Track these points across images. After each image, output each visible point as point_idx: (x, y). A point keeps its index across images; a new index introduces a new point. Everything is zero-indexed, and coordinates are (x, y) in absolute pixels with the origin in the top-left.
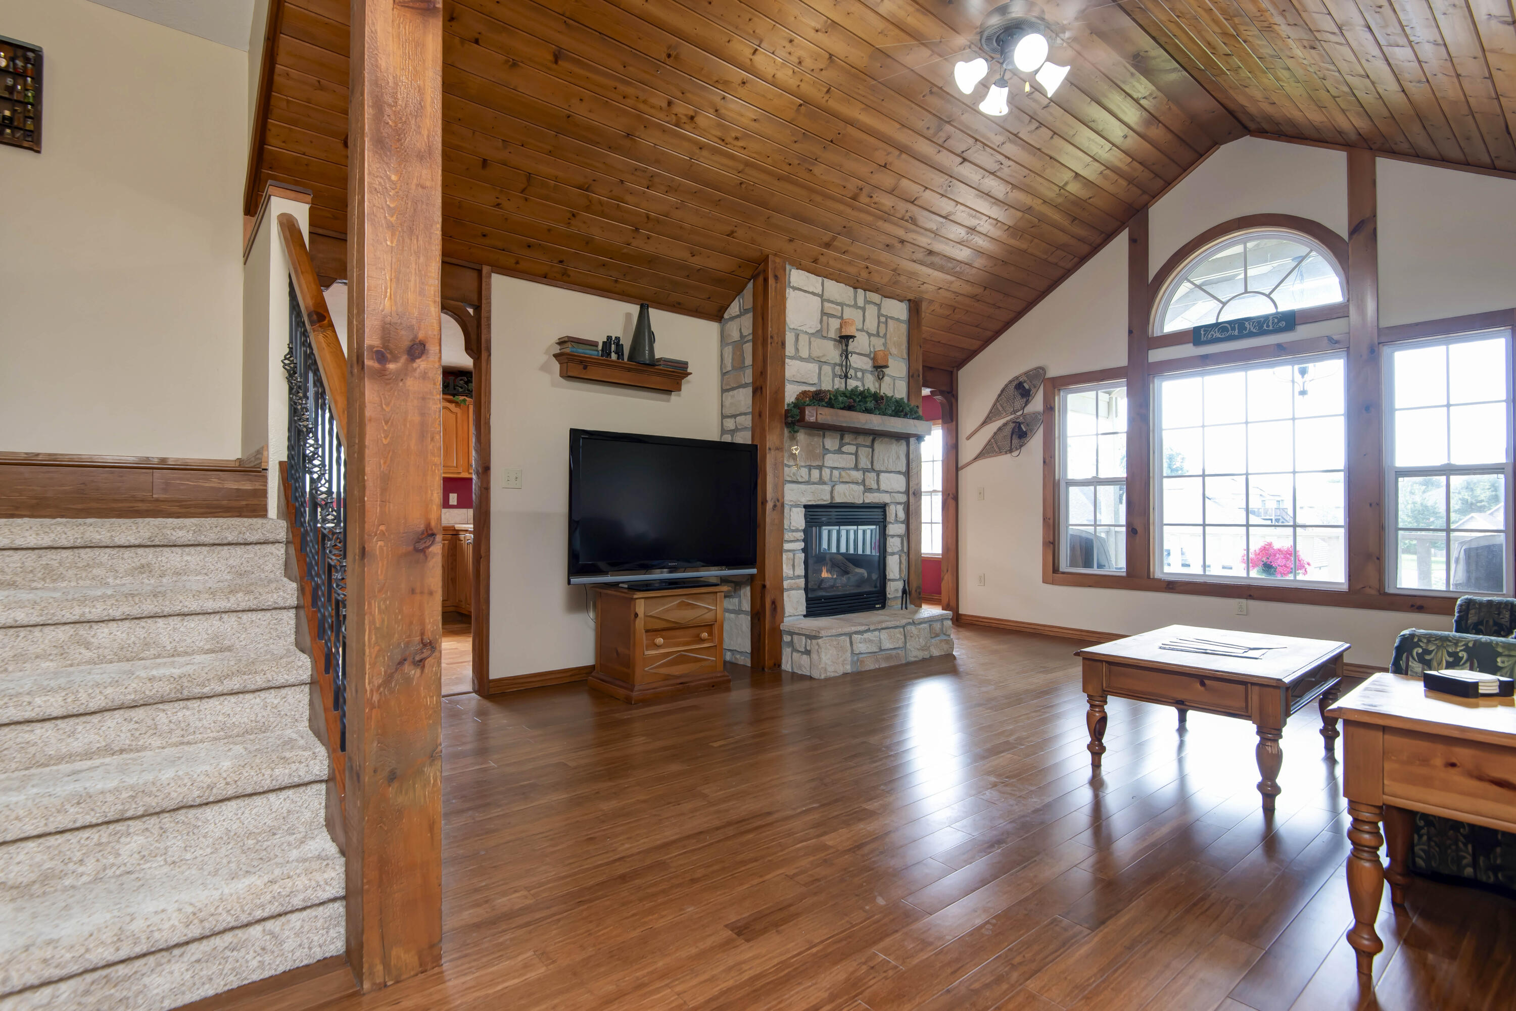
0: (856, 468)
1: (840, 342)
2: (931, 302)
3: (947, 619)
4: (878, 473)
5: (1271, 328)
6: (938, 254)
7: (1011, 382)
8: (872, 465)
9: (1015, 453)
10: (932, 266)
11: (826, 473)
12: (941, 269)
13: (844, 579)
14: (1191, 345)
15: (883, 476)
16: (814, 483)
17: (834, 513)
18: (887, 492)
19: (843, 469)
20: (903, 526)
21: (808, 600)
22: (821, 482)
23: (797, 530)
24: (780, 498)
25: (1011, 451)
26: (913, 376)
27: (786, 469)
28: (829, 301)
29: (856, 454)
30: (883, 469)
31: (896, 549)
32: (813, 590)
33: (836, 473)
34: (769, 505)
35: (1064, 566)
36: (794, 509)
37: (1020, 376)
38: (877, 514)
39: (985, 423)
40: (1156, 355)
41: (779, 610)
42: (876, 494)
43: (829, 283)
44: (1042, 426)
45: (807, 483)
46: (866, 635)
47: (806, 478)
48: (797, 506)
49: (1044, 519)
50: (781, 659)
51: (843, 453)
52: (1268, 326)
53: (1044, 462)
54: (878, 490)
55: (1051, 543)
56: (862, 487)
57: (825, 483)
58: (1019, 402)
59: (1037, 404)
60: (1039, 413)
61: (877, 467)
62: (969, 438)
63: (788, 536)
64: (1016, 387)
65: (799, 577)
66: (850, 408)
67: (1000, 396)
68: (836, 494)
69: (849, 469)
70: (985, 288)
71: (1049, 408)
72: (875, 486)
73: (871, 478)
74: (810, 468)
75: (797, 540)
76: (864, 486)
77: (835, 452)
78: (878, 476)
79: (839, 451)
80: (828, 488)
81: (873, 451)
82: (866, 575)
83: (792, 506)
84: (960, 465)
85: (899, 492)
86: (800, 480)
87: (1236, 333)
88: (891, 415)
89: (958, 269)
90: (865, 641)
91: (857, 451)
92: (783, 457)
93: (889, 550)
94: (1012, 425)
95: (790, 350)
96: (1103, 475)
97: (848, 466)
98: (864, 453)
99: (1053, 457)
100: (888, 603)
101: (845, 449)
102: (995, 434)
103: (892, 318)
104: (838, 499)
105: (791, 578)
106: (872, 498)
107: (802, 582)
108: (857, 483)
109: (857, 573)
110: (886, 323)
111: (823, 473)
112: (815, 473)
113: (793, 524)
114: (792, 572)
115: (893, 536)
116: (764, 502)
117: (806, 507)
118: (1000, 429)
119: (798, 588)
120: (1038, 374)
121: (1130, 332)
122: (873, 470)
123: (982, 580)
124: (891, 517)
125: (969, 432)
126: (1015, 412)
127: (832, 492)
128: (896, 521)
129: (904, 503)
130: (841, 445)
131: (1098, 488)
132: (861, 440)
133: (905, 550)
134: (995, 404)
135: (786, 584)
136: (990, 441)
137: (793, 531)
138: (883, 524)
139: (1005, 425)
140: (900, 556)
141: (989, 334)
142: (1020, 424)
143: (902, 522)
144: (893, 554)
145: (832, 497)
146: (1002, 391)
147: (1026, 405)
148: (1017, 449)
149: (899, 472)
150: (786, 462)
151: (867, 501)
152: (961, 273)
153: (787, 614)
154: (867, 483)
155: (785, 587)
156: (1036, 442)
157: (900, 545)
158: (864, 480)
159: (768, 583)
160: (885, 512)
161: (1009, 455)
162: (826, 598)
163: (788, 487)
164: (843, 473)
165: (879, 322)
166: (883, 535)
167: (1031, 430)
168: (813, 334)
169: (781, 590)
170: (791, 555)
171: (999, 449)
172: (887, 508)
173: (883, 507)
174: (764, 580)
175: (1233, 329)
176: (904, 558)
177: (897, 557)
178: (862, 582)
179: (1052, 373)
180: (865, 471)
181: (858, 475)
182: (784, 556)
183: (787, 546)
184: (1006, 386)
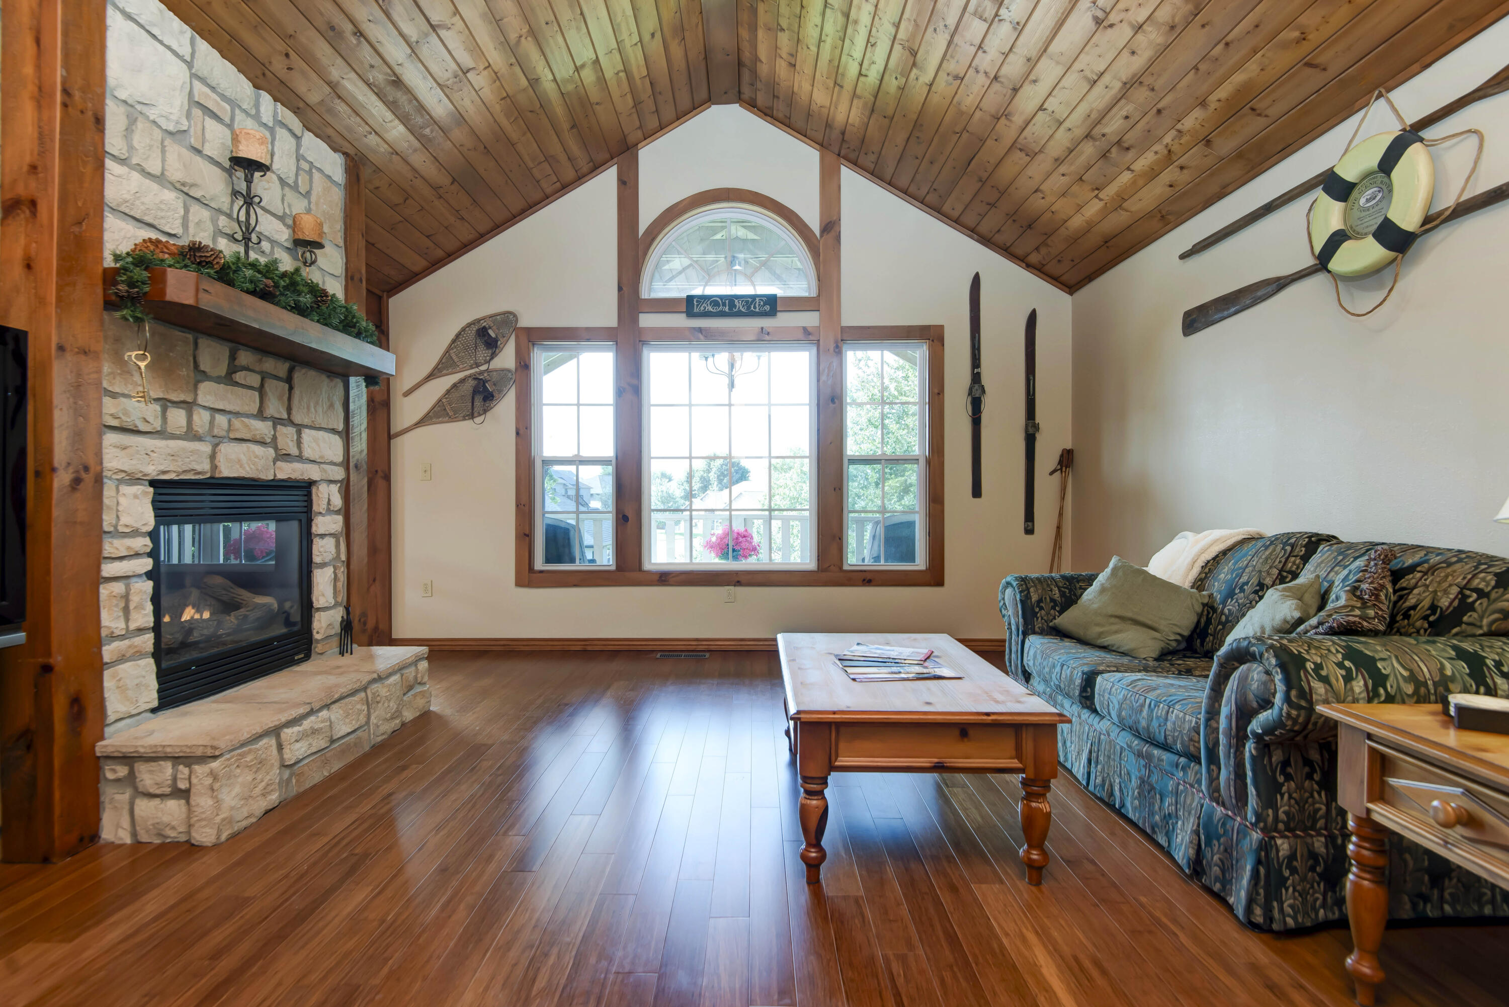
0: (260, 415)
1: (229, 172)
2: (378, 170)
3: (421, 659)
4: (299, 428)
5: (757, 310)
6: (408, 91)
7: (469, 325)
8: (289, 413)
9: (478, 420)
10: (392, 106)
11: (201, 419)
12: (404, 119)
13: (231, 620)
14: (684, 315)
15: (307, 434)
16: (173, 437)
17: (208, 498)
18: (313, 462)
19: (237, 414)
20: (340, 519)
21: (161, 675)
22: (191, 435)
23: (135, 533)
24: (92, 462)
25: (472, 416)
26: (352, 278)
27: (106, 400)
28: (203, 80)
29: (261, 390)
30: (306, 421)
31: (328, 557)
32: (171, 651)
33: (221, 420)
34: (61, 480)
35: (539, 563)
36: (126, 490)
37: (484, 318)
38: (294, 500)
39: (431, 376)
40: (647, 320)
41: (90, 713)
42: (297, 466)
43: (203, 46)
44: (514, 386)
45: (161, 434)
46: (307, 724)
47: (157, 425)
48: (133, 479)
49: (517, 506)
50: (99, 820)
51: (237, 384)
52: (755, 308)
53: (518, 434)
54: (300, 458)
55: (525, 536)
56: (271, 452)
57: (198, 438)
58: (483, 353)
59: (506, 358)
60: (509, 371)
61: (298, 418)
62: (407, 394)
63: (111, 547)
64: (478, 331)
65: (141, 631)
66: (265, 295)
67: (454, 341)
68: (221, 460)
69: (248, 416)
70: (454, 180)
71: (524, 365)
72: (294, 451)
73: (287, 436)
74: (165, 403)
75: (137, 555)
76: (276, 449)
77: (218, 380)
78: (299, 433)
79: (228, 379)
80: (205, 448)
81: (291, 388)
82: (276, 606)
83: (120, 481)
84: (392, 432)
85: (332, 463)
86: (143, 427)
87: (727, 309)
88: (336, 328)
89: (427, 131)
90: (304, 736)
91: (262, 385)
92: (99, 371)
93: (317, 559)
94: (471, 383)
95: (114, 141)
96: (586, 453)
97: (246, 409)
98: (275, 389)
99: (528, 428)
100: (318, 648)
101: (239, 377)
102: (448, 392)
103: (319, 170)
104: (226, 471)
105: (122, 637)
106: (287, 471)
107: (149, 639)
108: (263, 443)
109: (257, 606)
110: (310, 173)
111: (195, 417)
112: (177, 418)
113: (124, 520)
114: (122, 625)
115: (322, 536)
116: (47, 470)
117: (153, 483)
118: (455, 386)
119: (139, 655)
120: (508, 319)
121: (620, 289)
122: (290, 422)
123: (429, 590)
124: (319, 504)
125: (407, 386)
126: (478, 365)
127: (213, 457)
128: (329, 511)
129: (341, 482)
130: (233, 369)
131: (581, 467)
132: (270, 365)
133: (343, 557)
134: (447, 351)
135: (108, 652)
136: (440, 400)
137: (125, 535)
138: (306, 516)
139: (462, 381)
140: (335, 568)
141: (440, 253)
142: (484, 382)
143: (337, 512)
144: (323, 565)
145: (214, 467)
146: (458, 336)
147: (492, 358)
148: (480, 415)
149: (334, 431)
150: (105, 384)
151: (280, 476)
152: (430, 140)
153: (111, 716)
154: (281, 443)
155: (107, 658)
156: (506, 406)
157: (333, 550)
158: (275, 438)
159: (57, 659)
160: (309, 495)
161: (468, 423)
162: (199, 663)
163: (110, 439)
164: (237, 423)
165: (298, 168)
166: (307, 538)
167: (500, 391)
168: (170, 133)
169: (97, 667)
170: (118, 588)
171: (455, 412)
172: (314, 490)
173: (306, 487)
174: (49, 654)
175: (724, 305)
176: (342, 570)
177: (329, 571)
178: (270, 619)
179: (525, 322)
180: (277, 422)
181: (263, 428)
182: (105, 591)
183: (108, 569)
184: (463, 329)
